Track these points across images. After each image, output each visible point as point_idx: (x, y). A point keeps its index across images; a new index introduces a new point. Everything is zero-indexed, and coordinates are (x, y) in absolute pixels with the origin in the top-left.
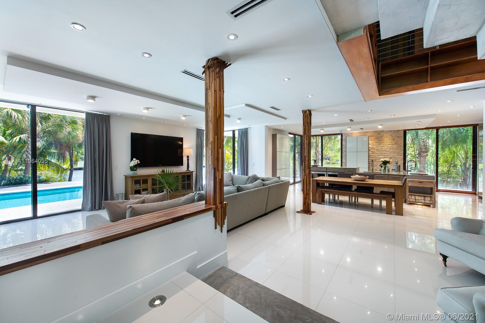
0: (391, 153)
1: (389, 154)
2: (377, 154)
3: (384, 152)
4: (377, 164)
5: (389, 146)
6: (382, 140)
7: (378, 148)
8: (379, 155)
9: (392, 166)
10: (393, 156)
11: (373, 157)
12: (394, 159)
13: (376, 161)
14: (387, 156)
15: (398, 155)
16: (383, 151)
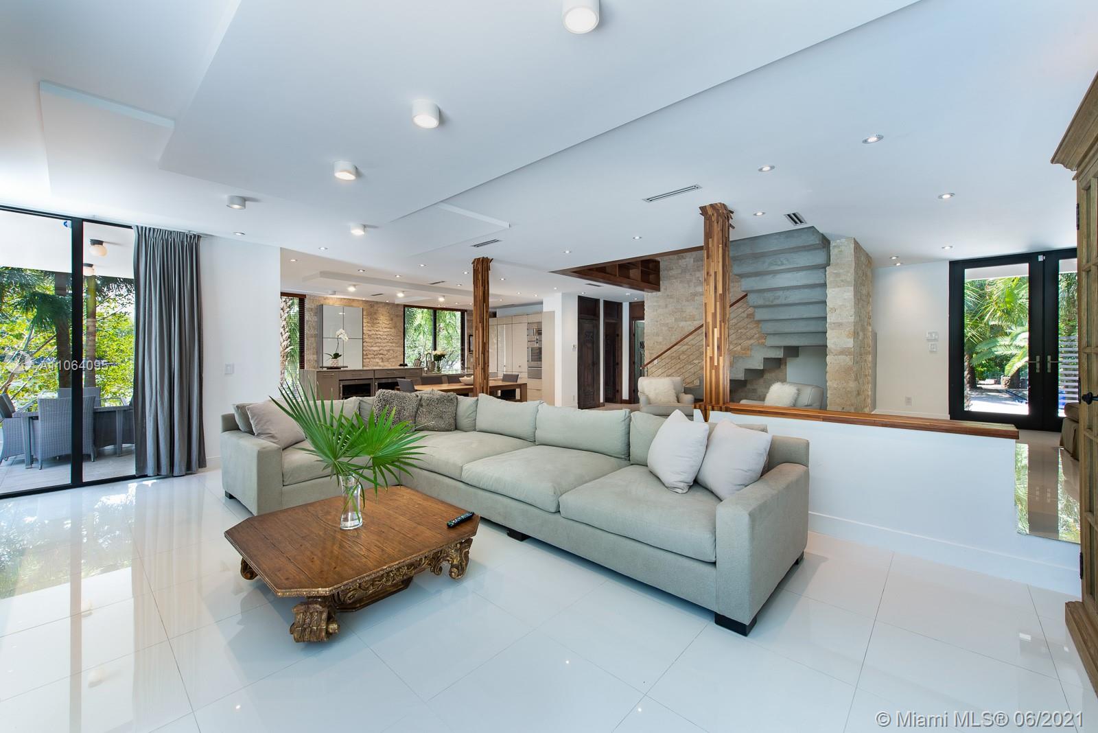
0: (388, 342)
2: (369, 344)
3: (380, 340)
5: (385, 330)
6: (377, 319)
7: (370, 333)
8: (372, 346)
16: (377, 338)
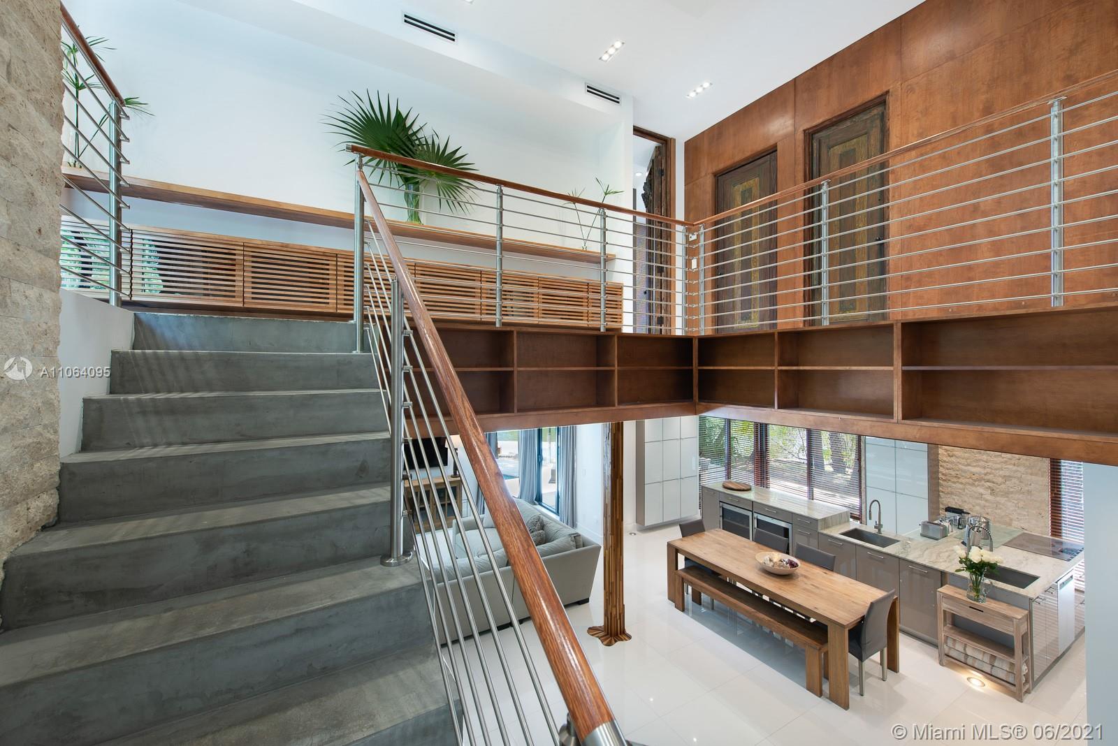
1: (999, 466)
4: (964, 490)
9: (1009, 504)
10: (1012, 474)
11: (950, 466)
12: (1017, 482)
13: (960, 480)
14: (993, 471)
15: (1031, 474)
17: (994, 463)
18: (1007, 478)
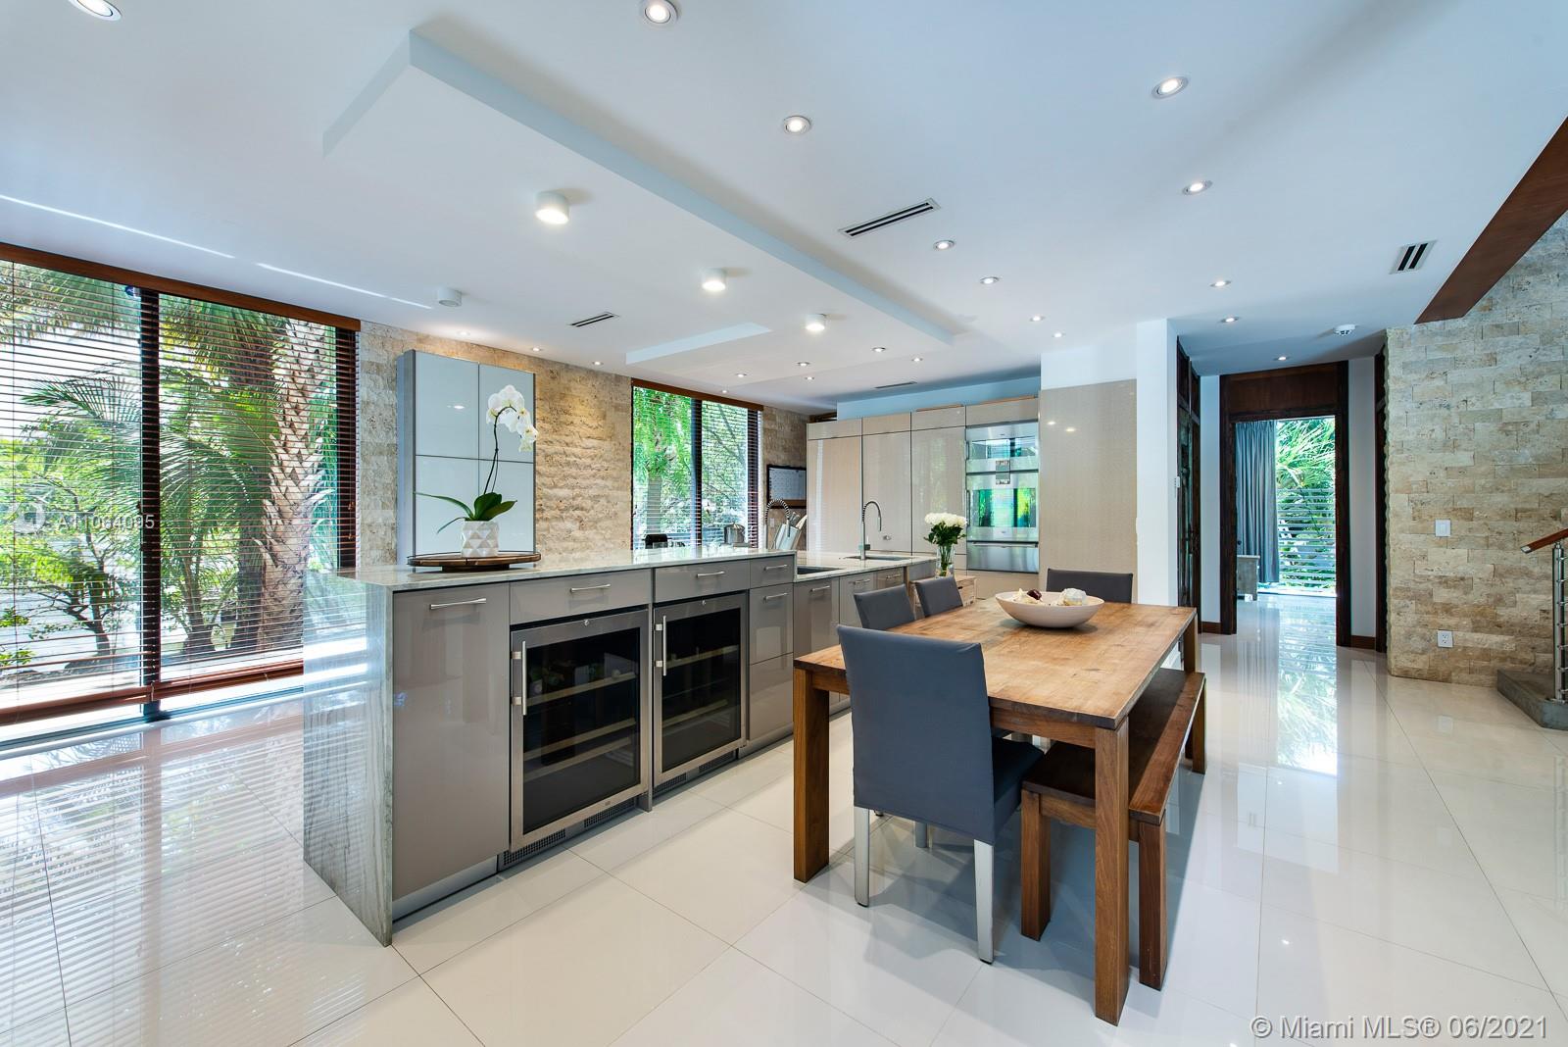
3: (574, 470)
5: (589, 443)
16: (568, 463)
17: (584, 479)
18: (595, 499)
